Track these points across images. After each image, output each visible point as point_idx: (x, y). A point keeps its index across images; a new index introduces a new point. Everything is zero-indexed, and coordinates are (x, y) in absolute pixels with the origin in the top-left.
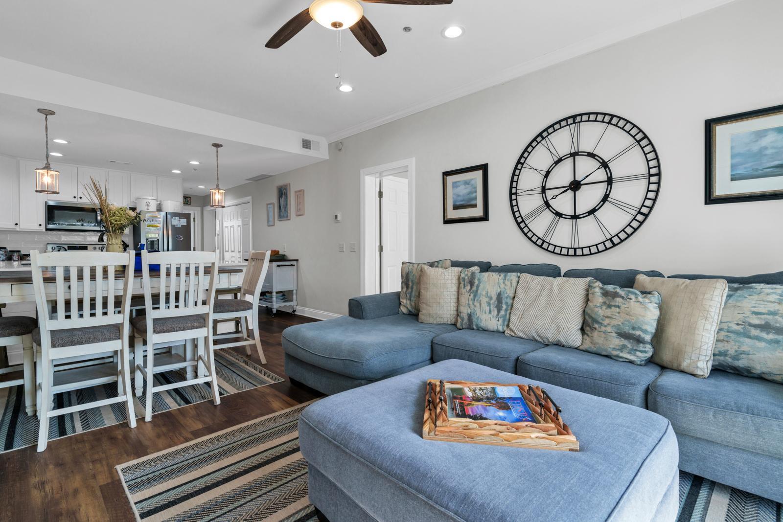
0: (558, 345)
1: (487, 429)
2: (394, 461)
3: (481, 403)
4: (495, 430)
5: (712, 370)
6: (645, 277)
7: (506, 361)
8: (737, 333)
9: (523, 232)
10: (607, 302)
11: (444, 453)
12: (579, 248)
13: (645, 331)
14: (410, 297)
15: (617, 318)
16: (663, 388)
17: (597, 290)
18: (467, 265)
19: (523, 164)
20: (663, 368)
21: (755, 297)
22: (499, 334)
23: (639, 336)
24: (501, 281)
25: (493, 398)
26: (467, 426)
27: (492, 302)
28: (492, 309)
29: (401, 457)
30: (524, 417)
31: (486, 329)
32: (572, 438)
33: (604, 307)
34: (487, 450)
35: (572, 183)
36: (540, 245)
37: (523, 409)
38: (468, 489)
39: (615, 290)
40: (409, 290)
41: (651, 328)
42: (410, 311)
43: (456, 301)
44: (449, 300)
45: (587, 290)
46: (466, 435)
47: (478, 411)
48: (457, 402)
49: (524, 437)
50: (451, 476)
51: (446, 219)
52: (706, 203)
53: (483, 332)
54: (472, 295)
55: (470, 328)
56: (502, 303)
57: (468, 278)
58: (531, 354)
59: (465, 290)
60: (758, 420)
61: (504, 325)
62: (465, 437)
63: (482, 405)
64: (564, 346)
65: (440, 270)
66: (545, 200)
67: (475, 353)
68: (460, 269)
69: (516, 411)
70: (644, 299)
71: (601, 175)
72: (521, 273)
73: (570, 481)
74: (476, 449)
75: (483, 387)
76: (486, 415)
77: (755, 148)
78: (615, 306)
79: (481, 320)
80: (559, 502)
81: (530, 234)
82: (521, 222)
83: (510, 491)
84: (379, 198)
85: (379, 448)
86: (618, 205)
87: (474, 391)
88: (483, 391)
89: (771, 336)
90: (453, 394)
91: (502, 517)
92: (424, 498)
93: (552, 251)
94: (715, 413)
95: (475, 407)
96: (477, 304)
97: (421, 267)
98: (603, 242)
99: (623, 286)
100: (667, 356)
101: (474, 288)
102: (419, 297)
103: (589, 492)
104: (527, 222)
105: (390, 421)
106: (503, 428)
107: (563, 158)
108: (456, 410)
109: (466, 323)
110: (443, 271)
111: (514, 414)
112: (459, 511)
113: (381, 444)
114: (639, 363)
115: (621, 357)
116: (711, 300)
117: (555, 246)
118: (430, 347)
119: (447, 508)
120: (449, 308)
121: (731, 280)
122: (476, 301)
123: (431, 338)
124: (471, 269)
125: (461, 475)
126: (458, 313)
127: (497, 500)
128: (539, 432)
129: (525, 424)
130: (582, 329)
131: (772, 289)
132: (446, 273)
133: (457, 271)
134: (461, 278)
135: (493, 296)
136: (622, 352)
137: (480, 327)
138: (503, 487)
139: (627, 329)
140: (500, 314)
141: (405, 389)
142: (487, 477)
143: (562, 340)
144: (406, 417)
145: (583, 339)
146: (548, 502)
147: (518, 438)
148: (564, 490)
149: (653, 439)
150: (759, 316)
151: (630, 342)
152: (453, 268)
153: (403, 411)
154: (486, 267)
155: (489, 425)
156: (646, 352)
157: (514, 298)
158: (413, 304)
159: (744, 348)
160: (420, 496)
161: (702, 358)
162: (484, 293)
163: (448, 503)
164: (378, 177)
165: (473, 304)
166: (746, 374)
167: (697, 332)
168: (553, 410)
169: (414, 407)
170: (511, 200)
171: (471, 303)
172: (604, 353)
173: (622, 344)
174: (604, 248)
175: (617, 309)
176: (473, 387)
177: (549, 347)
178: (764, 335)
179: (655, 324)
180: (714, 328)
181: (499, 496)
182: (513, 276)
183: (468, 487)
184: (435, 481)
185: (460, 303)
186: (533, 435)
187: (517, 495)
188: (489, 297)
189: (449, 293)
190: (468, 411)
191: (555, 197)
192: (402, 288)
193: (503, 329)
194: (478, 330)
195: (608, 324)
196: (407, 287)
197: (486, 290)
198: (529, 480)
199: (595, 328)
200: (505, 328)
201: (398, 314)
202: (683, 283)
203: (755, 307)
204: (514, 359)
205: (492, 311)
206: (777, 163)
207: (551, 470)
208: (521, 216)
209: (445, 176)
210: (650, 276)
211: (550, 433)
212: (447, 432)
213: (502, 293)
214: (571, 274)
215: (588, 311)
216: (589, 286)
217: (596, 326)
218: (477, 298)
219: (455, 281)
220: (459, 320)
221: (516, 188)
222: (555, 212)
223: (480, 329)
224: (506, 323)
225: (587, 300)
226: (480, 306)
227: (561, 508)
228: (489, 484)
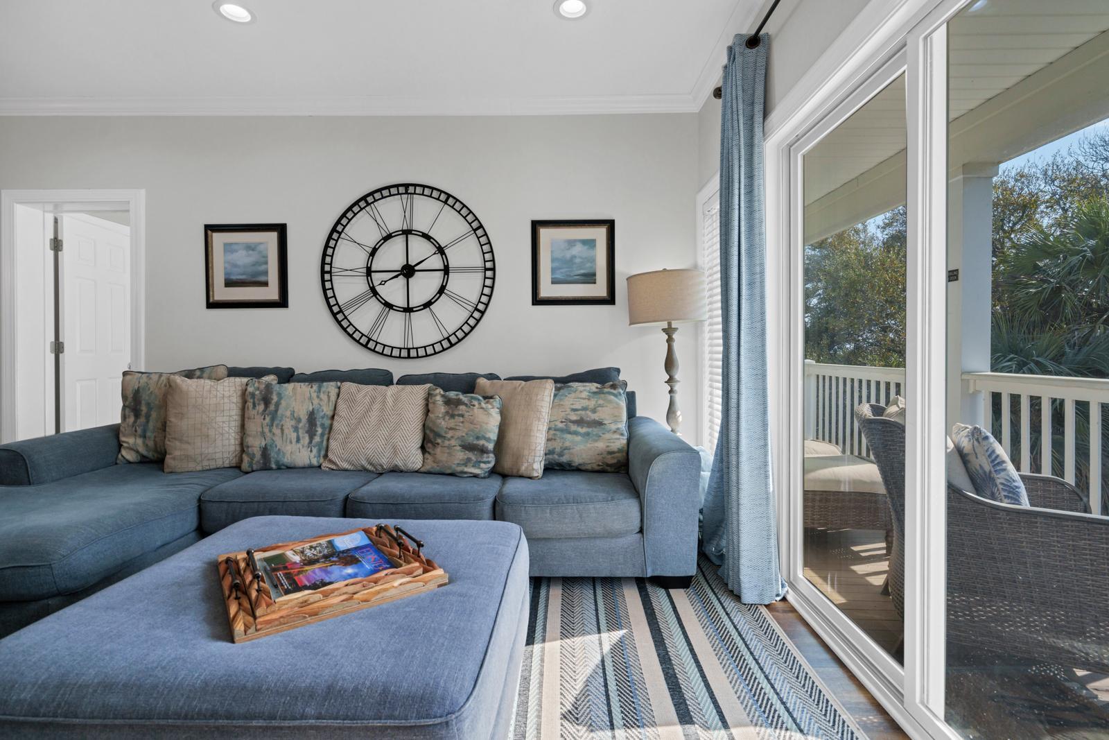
0: (395, 471)
1: (336, 596)
2: (192, 695)
3: (317, 566)
4: (346, 593)
5: (544, 470)
6: (485, 380)
7: (330, 504)
8: (562, 430)
9: (342, 326)
10: (451, 412)
11: (280, 648)
12: (413, 348)
13: (488, 440)
14: (145, 431)
15: (461, 428)
16: (509, 497)
17: (438, 398)
18: (256, 373)
19: (340, 233)
20: (505, 476)
21: (573, 395)
22: (314, 469)
23: (483, 445)
24: (314, 395)
25: (332, 555)
26: (306, 602)
27: (301, 425)
28: (301, 435)
29: (206, 683)
30: (379, 566)
31: (292, 465)
32: (440, 572)
33: (447, 418)
34: (341, 622)
35: (404, 267)
36: (364, 344)
37: (376, 556)
38: (330, 679)
39: (458, 397)
40: (142, 420)
41: (493, 436)
42: (143, 456)
43: (239, 430)
44: (227, 429)
45: (427, 400)
46: (307, 613)
47: (316, 577)
48: (280, 574)
49: (386, 590)
50: (302, 673)
51: (211, 300)
52: (533, 304)
53: (287, 470)
54: (268, 419)
55: (266, 467)
56: (316, 425)
57: (260, 393)
58: (365, 488)
59: (254, 412)
60: (581, 507)
61: (319, 456)
62: (305, 617)
63: (320, 568)
64: (402, 471)
65: (207, 383)
66: (371, 285)
67: (281, 503)
68: (245, 380)
69: (368, 562)
70: (487, 405)
71: (436, 262)
72: (342, 381)
73: (448, 619)
74: (325, 626)
75: (314, 544)
76: (329, 578)
77: (568, 255)
78: (459, 415)
79: (284, 454)
80: (443, 644)
81: (350, 330)
82: (338, 313)
83: (386, 656)
84: (52, 252)
85: (155, 687)
86: (456, 299)
87: (302, 552)
88: (315, 549)
89: (583, 430)
90: (270, 565)
91: (384, 690)
92: (261, 723)
93: (381, 352)
94: (551, 510)
95: (311, 573)
96: (277, 431)
97: (168, 379)
98: (440, 342)
99: (465, 392)
100: (507, 464)
101: (272, 407)
102: (165, 431)
103: (469, 621)
104: (346, 313)
105: (165, 638)
106: (358, 587)
107: (393, 235)
108: (282, 585)
109: (258, 462)
110: (212, 384)
111: (367, 566)
112: (323, 712)
113: (159, 678)
114: (483, 475)
115: (466, 473)
116: (543, 400)
117: (385, 346)
118: (196, 510)
119: (303, 717)
120: (226, 442)
121: (556, 380)
122: (274, 427)
123: (197, 494)
124: (263, 378)
125: (315, 667)
126: (243, 447)
127: (373, 674)
128: (403, 577)
129: (383, 573)
130: (423, 448)
131: (584, 386)
132: (220, 388)
133: (239, 383)
134: (247, 392)
135: (302, 417)
136: (466, 466)
137: (283, 465)
138: (376, 656)
139: (471, 440)
140: (313, 442)
141: (176, 582)
142: (352, 653)
143: (400, 464)
144: (194, 623)
145: (424, 459)
146: (432, 649)
147: (378, 592)
148: (445, 629)
149: (512, 548)
150: (576, 412)
151: (474, 454)
152: (232, 379)
153: (183, 617)
154: (287, 376)
155: (337, 589)
156: (489, 462)
157: (333, 417)
158: (151, 443)
159: (567, 444)
160: (254, 723)
161: (537, 459)
162: (288, 413)
163: (304, 711)
164: (50, 212)
165: (270, 431)
166: (568, 468)
167: (532, 434)
168: (412, 546)
169: (203, 604)
170: (323, 281)
171: (266, 430)
172: (449, 471)
173: (466, 457)
174: (441, 349)
175: (461, 418)
176: (299, 548)
177: (384, 475)
178: (580, 430)
179: (496, 430)
180: (545, 428)
181: (374, 668)
182: (331, 387)
183: (330, 677)
184: (277, 691)
185: (247, 432)
186: (396, 584)
187: (396, 658)
188: (296, 419)
189: (225, 419)
190: (301, 582)
191: (383, 283)
192: (124, 417)
193: (318, 462)
194: (279, 468)
195: (452, 437)
196: (137, 416)
197: (292, 409)
198: (404, 635)
199: (438, 444)
200: (322, 460)
201: (116, 464)
202: (520, 385)
203: (573, 404)
204: (342, 499)
205: (301, 438)
206: (582, 271)
207: (426, 614)
208: (337, 304)
209: (209, 232)
210: (489, 379)
211: (415, 574)
212: (276, 620)
213: (315, 412)
214: (406, 380)
215: (429, 424)
216: (429, 394)
217: (439, 441)
218: (275, 423)
219: (236, 399)
220: (246, 458)
221: (331, 264)
222: (383, 302)
223: (283, 467)
224: (323, 453)
225: (427, 411)
226: (282, 433)
227: (446, 649)
228: (357, 660)
